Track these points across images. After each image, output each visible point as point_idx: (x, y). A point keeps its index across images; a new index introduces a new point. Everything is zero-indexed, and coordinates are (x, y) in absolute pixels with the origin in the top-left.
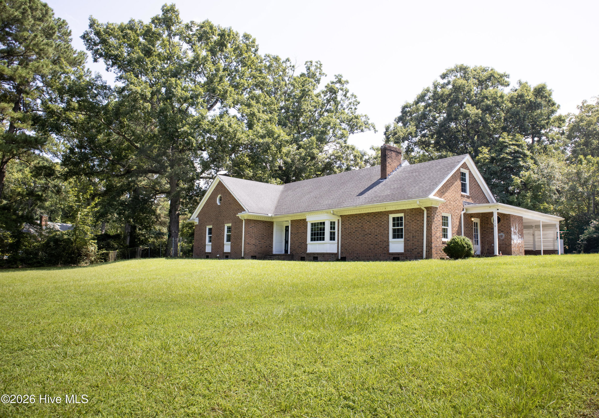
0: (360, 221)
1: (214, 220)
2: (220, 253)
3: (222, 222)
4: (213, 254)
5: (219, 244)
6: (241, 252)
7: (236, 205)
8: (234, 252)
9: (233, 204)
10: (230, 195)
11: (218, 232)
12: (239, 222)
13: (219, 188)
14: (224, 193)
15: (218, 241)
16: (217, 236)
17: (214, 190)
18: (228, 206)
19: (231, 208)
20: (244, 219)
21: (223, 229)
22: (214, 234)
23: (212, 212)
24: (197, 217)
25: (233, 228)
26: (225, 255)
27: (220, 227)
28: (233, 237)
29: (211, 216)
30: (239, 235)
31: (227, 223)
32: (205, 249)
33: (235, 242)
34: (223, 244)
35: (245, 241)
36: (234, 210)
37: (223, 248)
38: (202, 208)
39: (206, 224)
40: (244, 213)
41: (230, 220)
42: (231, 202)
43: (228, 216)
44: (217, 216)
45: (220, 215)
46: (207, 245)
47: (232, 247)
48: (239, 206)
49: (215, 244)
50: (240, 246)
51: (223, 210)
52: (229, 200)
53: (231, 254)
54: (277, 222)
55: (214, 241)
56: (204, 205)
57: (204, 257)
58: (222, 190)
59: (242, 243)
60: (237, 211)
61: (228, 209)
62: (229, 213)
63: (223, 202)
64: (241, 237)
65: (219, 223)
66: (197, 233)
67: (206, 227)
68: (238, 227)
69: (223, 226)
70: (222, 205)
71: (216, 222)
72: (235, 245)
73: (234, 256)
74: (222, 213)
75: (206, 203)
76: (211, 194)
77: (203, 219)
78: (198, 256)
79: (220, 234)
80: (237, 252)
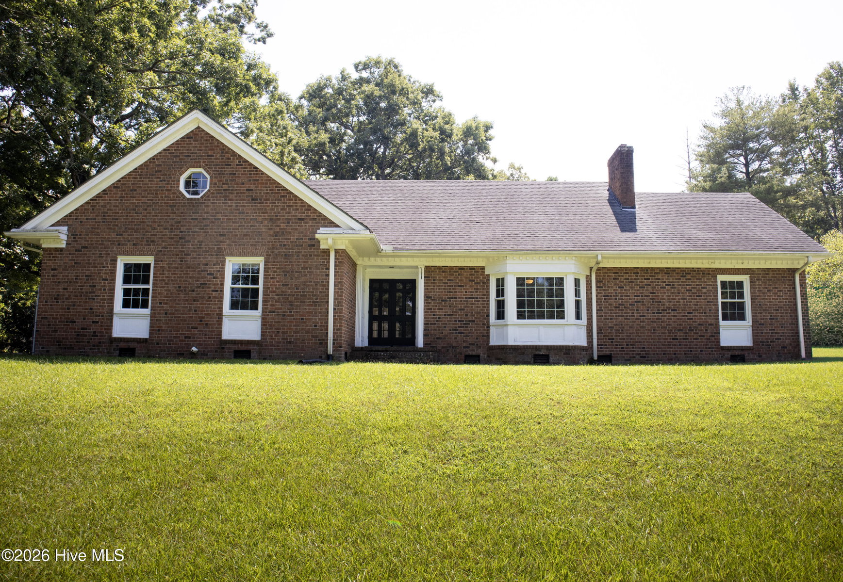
0: (646, 282)
1: (163, 241)
2: (200, 341)
3: (214, 248)
4: (158, 344)
5: (198, 314)
6: (319, 340)
7: (288, 206)
8: (283, 339)
9: (270, 203)
10: (257, 174)
11: (190, 278)
12: (307, 256)
13: (192, 149)
14: (222, 165)
15: (191, 304)
16: (181, 291)
17: (164, 150)
18: (241, 206)
19: (263, 213)
20: (335, 250)
21: (219, 271)
22: (165, 284)
23: (153, 216)
24: (58, 224)
25: (275, 272)
26: (229, 348)
27: (203, 265)
28: (277, 295)
29: (144, 229)
30: (308, 292)
31: (240, 255)
32: (110, 327)
33: (284, 312)
34: (217, 314)
35: (334, 309)
36: (279, 219)
37: (217, 328)
38: (91, 200)
39: (115, 249)
40: (345, 231)
41: (255, 245)
42: (262, 196)
43: (244, 235)
44: (182, 230)
45: (203, 229)
46: (121, 315)
47: (270, 325)
48: (306, 210)
49: (174, 314)
50: (313, 323)
51: (219, 216)
52: (252, 190)
53: (266, 345)
54: (365, 267)
55: (166, 304)
56: (104, 190)
57: (108, 353)
58: (208, 156)
59: (327, 316)
60: (292, 223)
61: (243, 213)
62: (251, 226)
63: (216, 190)
64: (317, 299)
65: (192, 251)
66: (60, 276)
67: (116, 261)
68: (302, 268)
69: (217, 262)
70: (209, 200)
71: (174, 248)
72: (283, 319)
73: (281, 353)
74: (213, 222)
75: (115, 186)
76: (146, 162)
77: (98, 234)
78: (68, 348)
79: (201, 284)
80: (297, 339)
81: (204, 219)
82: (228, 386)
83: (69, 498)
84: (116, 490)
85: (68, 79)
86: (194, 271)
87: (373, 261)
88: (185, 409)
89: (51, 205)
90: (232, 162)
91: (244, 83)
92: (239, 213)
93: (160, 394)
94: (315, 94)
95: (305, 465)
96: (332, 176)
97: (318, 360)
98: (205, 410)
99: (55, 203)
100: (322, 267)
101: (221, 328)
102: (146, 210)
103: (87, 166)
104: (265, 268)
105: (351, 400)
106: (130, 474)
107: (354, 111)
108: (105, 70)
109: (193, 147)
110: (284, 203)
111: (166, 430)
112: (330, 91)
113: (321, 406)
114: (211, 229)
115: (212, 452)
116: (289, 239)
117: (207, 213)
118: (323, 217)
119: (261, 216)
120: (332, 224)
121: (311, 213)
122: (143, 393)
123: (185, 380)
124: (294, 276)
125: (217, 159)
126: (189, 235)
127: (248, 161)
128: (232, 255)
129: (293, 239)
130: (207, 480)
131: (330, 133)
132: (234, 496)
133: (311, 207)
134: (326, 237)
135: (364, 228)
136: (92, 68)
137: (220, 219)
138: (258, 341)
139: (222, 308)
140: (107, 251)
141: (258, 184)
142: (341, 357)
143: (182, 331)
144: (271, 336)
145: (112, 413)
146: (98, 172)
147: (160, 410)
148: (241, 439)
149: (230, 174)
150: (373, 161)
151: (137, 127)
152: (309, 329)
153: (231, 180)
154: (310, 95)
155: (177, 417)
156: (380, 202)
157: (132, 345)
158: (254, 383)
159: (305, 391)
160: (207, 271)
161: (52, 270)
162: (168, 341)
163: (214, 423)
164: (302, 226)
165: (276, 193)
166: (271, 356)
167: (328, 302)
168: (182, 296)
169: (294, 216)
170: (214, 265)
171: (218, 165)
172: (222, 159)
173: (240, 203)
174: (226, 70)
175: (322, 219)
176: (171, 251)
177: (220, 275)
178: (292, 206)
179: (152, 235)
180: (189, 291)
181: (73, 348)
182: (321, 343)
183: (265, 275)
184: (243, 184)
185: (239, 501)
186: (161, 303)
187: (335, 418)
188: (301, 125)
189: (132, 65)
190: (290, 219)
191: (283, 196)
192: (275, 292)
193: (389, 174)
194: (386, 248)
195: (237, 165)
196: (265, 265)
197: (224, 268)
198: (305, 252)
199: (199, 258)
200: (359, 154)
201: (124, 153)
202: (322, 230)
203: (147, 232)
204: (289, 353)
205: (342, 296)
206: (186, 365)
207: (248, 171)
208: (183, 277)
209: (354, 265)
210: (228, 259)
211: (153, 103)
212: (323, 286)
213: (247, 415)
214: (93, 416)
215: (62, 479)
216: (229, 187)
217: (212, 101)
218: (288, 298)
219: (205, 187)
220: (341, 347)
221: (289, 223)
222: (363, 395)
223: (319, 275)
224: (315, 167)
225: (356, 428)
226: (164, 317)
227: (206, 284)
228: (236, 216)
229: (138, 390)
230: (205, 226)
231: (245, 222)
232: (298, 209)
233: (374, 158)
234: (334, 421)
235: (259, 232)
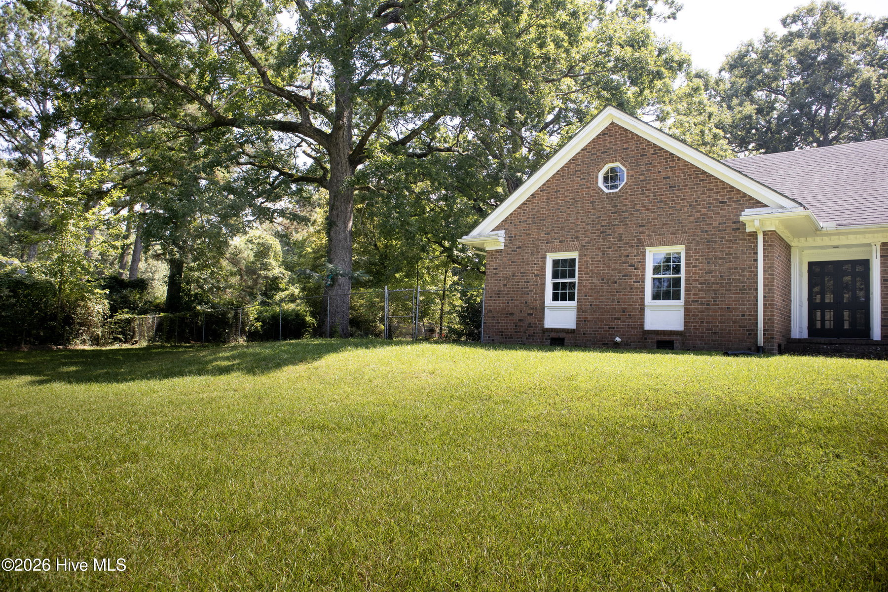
1: (586, 237)
2: (623, 331)
3: (633, 240)
4: (584, 334)
5: (621, 305)
6: (748, 330)
7: (708, 190)
8: (707, 329)
9: (689, 188)
10: (673, 161)
11: (613, 270)
12: (731, 240)
13: (608, 145)
14: (638, 156)
15: (613, 295)
16: (605, 283)
17: (583, 150)
18: (660, 195)
19: (681, 200)
20: (764, 232)
21: (640, 262)
22: (590, 277)
23: (576, 213)
24: (497, 228)
25: (697, 260)
26: (652, 339)
27: (624, 256)
28: (700, 284)
29: (568, 226)
30: (733, 279)
31: (660, 244)
32: (542, 319)
33: (708, 301)
34: (639, 305)
35: (765, 297)
36: (699, 205)
37: (639, 319)
38: (522, 204)
39: (544, 247)
40: (774, 211)
41: (675, 234)
42: (680, 183)
43: (664, 224)
44: (603, 224)
45: (622, 222)
46: (551, 308)
47: (693, 315)
48: (727, 192)
49: (598, 305)
50: (741, 312)
51: (637, 207)
52: (669, 178)
53: (689, 336)
54: (802, 249)
55: (591, 296)
56: (533, 195)
57: (541, 342)
58: (624, 149)
59: (756, 304)
60: (714, 207)
61: (661, 202)
62: (670, 214)
63: (633, 182)
64: (744, 286)
65: (613, 244)
66: (501, 274)
67: (546, 258)
68: (726, 254)
69: (638, 253)
70: (627, 192)
71: (596, 242)
72: (708, 308)
73: (705, 344)
74: (632, 214)
75: (541, 189)
76: (566, 164)
77: (529, 235)
78: (509, 338)
79: (623, 276)
80: (722, 330)
81: (623, 212)
82: (647, 375)
83: (503, 462)
84: (539, 459)
85: (498, 98)
86: (616, 263)
87: (811, 242)
88: (604, 394)
89: (492, 212)
90: (647, 152)
91: (655, 69)
92: (658, 202)
93: (582, 379)
94: (737, 63)
95: (718, 457)
96: (763, 151)
97: (747, 352)
98: (623, 396)
99: (494, 209)
100: (748, 251)
101: (644, 319)
102: (569, 208)
103: (519, 174)
104: (686, 257)
105: (777, 395)
106: (552, 448)
107: (785, 73)
108: (527, 85)
109: (609, 143)
110: (703, 187)
111: (586, 412)
112: (754, 56)
113: (742, 399)
114: (630, 221)
115: (625, 436)
116: (711, 224)
117: (626, 205)
118: (748, 198)
119: (680, 203)
120: (758, 204)
121: (734, 194)
122: (568, 379)
123: (605, 368)
124: (718, 263)
125: (633, 151)
126: (610, 229)
127: (663, 149)
128: (652, 245)
129: (715, 223)
130: (618, 461)
131: (757, 104)
132: (642, 477)
133: (734, 188)
134: (751, 219)
135: (797, 205)
136: (517, 86)
137: (638, 210)
138: (681, 331)
139: (644, 298)
140: (537, 249)
141: (675, 170)
142: (773, 350)
143: (606, 322)
144: (695, 326)
145: (540, 395)
146: (529, 178)
147: (581, 394)
148: (655, 426)
149: (646, 164)
150: (812, 126)
151: (559, 131)
152: (736, 319)
153: (647, 170)
154: (731, 65)
155: (595, 400)
156: (818, 173)
157: (561, 335)
158: (672, 373)
159: (726, 383)
160: (628, 262)
161: (495, 269)
162: (593, 331)
163: (630, 408)
164: (725, 209)
165: (694, 178)
166: (694, 347)
167: (756, 290)
168: (605, 288)
169: (715, 199)
170: (635, 256)
171: (634, 157)
172: (637, 150)
173: (657, 192)
174: (638, 60)
175: (747, 200)
176: (593, 246)
177: (642, 265)
178: (713, 189)
179: (575, 232)
180: (612, 283)
181: (512, 338)
182: (750, 334)
183: (686, 264)
184: (660, 172)
185: (646, 483)
186: (586, 296)
187: (757, 413)
188: (723, 100)
189: (550, 76)
190: (711, 203)
191: (703, 180)
192: (697, 280)
193: (834, 138)
194: (827, 225)
195: (653, 154)
196: (686, 253)
197: (644, 259)
198: (729, 237)
199: (620, 250)
200: (795, 121)
201: (548, 157)
202: (747, 211)
203: (571, 229)
204: (715, 344)
205: (773, 282)
206: (609, 354)
207: (664, 159)
208: (605, 270)
209: (788, 248)
210: (648, 249)
211: (572, 106)
212: (751, 272)
213: (663, 404)
214: (525, 396)
215: (499, 446)
216: (646, 177)
217: (626, 93)
218: (712, 287)
219: (622, 180)
220: (773, 338)
221: (710, 207)
222: (793, 391)
223: (745, 261)
224: (742, 143)
225: (780, 425)
226: (589, 309)
227: (627, 276)
228: (654, 206)
229: (563, 375)
230: (624, 218)
231: (664, 211)
232: (719, 192)
233: (813, 121)
234: (755, 416)
235: (678, 220)
